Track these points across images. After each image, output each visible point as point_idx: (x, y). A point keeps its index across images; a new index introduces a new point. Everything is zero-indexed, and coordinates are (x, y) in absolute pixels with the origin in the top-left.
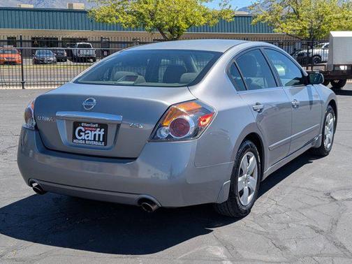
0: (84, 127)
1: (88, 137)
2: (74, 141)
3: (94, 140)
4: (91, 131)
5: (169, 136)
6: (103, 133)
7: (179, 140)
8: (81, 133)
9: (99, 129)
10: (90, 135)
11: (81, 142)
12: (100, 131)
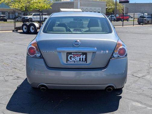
0: (73, 55)
1: (76, 59)
2: (68, 62)
3: (80, 60)
4: (78, 56)
5: (118, 56)
6: (85, 57)
7: (122, 58)
8: (72, 58)
9: (82, 55)
10: (77, 58)
11: (72, 62)
12: (83, 56)
